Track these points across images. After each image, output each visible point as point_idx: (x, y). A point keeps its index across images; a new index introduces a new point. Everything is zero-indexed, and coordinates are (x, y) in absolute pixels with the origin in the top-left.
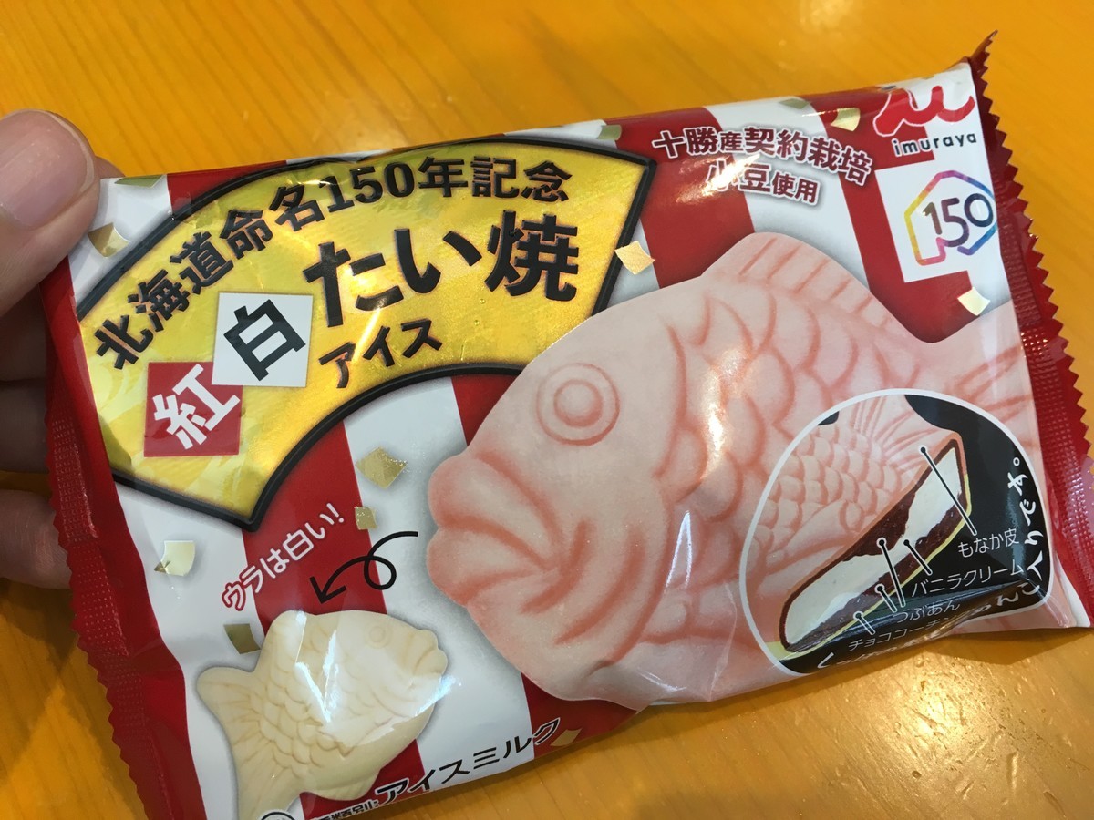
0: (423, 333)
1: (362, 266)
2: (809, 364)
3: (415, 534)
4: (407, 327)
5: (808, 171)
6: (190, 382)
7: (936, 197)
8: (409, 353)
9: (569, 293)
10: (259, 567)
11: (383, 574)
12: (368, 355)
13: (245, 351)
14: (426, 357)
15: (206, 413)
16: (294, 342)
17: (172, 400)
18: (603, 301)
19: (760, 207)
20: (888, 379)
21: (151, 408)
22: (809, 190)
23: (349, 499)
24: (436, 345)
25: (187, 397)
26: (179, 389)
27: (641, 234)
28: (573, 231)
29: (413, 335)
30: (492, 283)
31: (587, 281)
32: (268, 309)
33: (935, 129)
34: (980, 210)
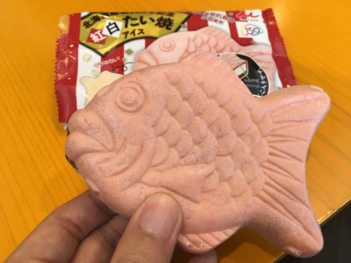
0: (142, 31)
1: (133, 19)
2: (215, 47)
3: (132, 63)
4: (139, 30)
5: (222, 20)
6: (98, 33)
7: (248, 27)
8: (138, 34)
9: (170, 29)
10: (103, 62)
11: (125, 69)
12: (131, 34)
13: (109, 30)
14: (141, 35)
15: (100, 38)
16: (118, 30)
17: (94, 35)
18: (177, 31)
19: (210, 23)
21: (90, 35)
22: (221, 22)
23: (122, 56)
24: (143, 33)
25: (97, 35)
26: (96, 33)
27: (186, 24)
28: (173, 21)
29: (139, 31)
30: (156, 25)
31: (174, 28)
32: (115, 23)
33: (249, 18)
34: (257, 30)
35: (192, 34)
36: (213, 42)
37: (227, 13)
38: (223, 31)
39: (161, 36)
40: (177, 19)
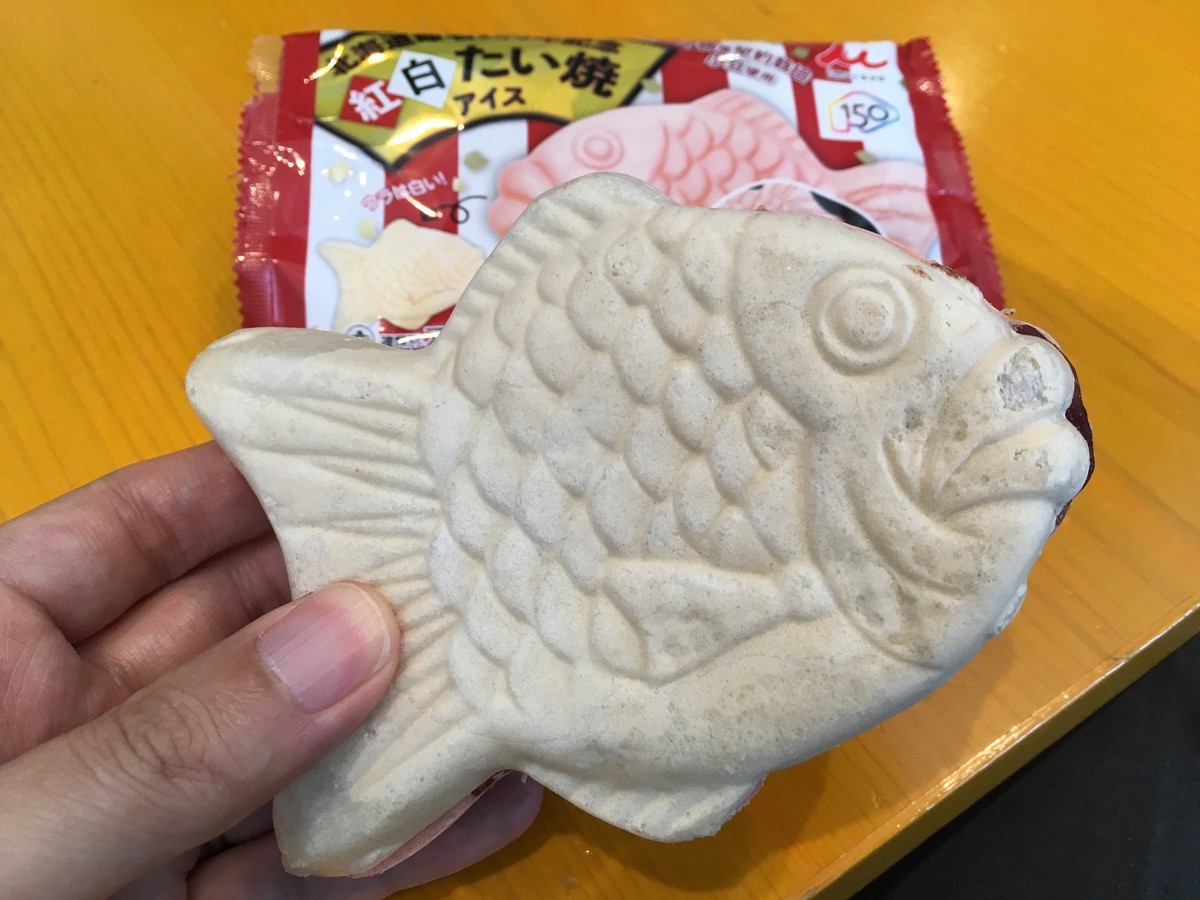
0: (517, 95)
1: (488, 56)
2: (750, 157)
3: (484, 197)
4: (508, 90)
5: (771, 70)
6: (375, 88)
7: (850, 102)
8: (507, 103)
9: (608, 94)
10: (391, 190)
11: (462, 216)
12: (483, 101)
13: (411, 80)
14: (515, 107)
15: (379, 104)
16: (440, 84)
17: (362, 96)
18: (628, 101)
19: (733, 78)
20: (800, 177)
21: (348, 96)
22: (768, 78)
23: (452, 172)
24: (522, 102)
25: (372, 95)
26: (368, 90)
27: (659, 78)
28: (617, 66)
29: (509, 95)
30: (564, 79)
31: (620, 90)
32: (429, 63)
33: (857, 69)
34: (878, 113)
35: (678, 113)
36: (743, 140)
37: (790, 48)
38: (774, 109)
39: (579, 117)
40: (631, 62)
